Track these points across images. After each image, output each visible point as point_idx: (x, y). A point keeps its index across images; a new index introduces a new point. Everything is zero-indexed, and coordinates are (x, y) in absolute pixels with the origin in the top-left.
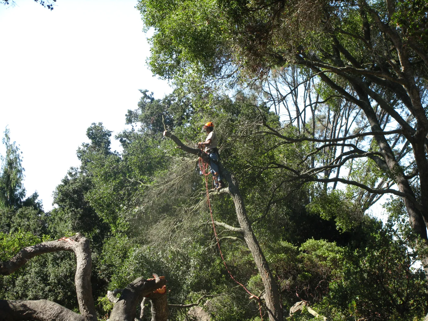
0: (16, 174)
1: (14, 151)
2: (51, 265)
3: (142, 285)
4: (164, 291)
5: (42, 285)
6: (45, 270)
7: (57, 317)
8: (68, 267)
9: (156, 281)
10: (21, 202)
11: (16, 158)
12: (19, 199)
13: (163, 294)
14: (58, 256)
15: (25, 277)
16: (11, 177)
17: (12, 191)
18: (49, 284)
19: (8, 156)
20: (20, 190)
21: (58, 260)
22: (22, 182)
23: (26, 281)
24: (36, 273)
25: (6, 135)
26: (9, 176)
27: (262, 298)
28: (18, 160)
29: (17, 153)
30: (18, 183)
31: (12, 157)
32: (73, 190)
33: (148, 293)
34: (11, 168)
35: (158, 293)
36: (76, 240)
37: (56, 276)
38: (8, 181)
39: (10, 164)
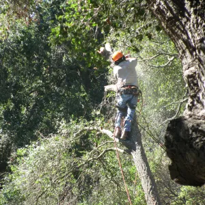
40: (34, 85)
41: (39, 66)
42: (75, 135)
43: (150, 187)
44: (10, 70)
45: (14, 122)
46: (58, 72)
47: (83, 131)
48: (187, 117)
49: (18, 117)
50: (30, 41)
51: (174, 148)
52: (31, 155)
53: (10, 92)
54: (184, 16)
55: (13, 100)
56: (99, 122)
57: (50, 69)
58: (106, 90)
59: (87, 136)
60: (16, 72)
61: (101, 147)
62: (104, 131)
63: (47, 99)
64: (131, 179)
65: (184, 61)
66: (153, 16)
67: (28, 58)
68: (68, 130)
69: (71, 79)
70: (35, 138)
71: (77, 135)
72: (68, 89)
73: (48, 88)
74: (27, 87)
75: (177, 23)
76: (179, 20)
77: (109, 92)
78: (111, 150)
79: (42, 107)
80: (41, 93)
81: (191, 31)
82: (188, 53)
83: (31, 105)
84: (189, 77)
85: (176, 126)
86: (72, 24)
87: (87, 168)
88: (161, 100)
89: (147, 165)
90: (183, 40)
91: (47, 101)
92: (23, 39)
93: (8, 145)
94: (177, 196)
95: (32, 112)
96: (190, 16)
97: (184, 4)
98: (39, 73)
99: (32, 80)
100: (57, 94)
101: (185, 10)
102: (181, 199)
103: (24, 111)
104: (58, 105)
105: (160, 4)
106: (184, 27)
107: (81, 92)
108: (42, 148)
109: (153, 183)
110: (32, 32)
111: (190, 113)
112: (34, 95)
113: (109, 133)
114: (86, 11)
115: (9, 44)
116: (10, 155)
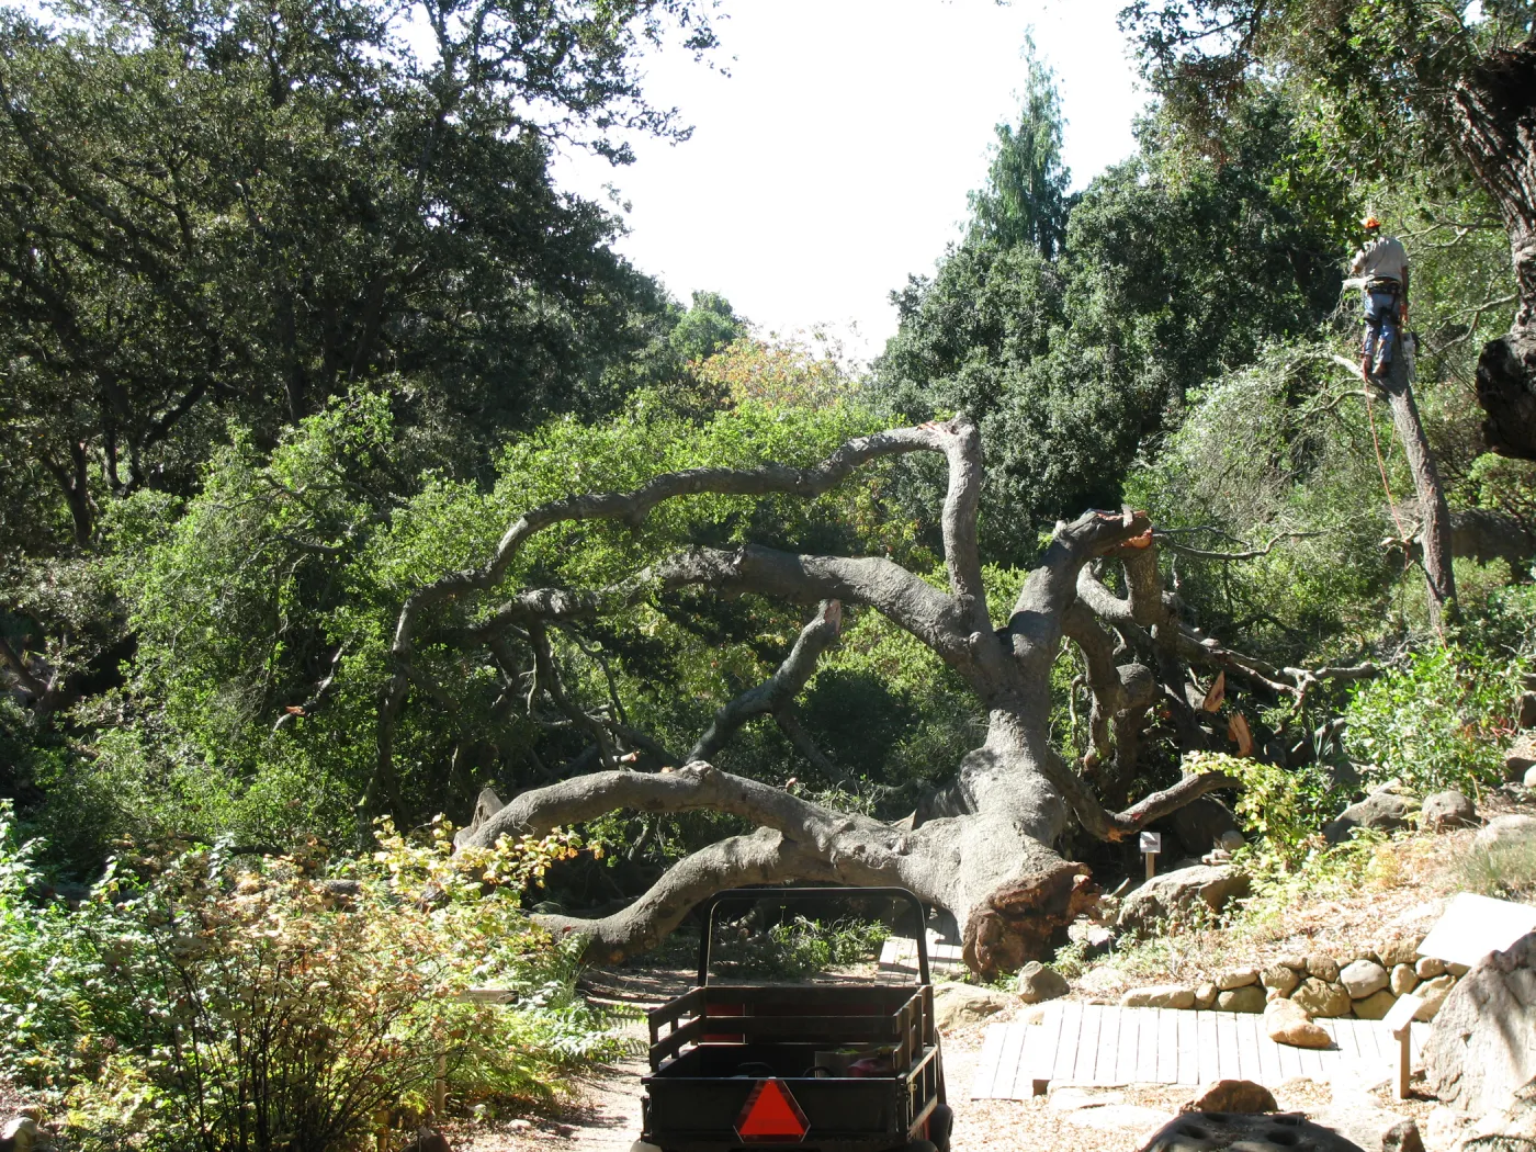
0: (1048, 134)
1: (1045, 79)
2: (1057, 392)
3: (1092, 530)
4: (1146, 543)
5: (1036, 438)
6: (1043, 403)
7: (898, 598)
8: (1094, 398)
9: (1125, 524)
10: (1060, 198)
11: (1049, 95)
12: (1054, 192)
13: (1145, 548)
14: (1075, 369)
15: (999, 417)
16: (1037, 139)
17: (1039, 174)
18: (1049, 436)
19: (1030, 87)
20: (1059, 172)
21: (1073, 379)
22: (1060, 152)
23: (1001, 425)
24: (1022, 408)
25: (1028, 38)
26: (1031, 138)
27: (1416, 540)
28: (1054, 100)
29: (1052, 82)
30: (1050, 154)
31: (1040, 91)
32: (1109, 221)
33: (1106, 548)
34: (1038, 117)
35: (1132, 547)
36: (953, 430)
37: (1064, 421)
38: (1030, 149)
39: (1036, 108)
40: (1209, 280)
41: (1219, 247)
42: (1287, 367)
43: (1422, 461)
44: (1167, 252)
45: (1175, 344)
46: (1252, 257)
47: (1302, 360)
48: (1518, 336)
49: (1181, 336)
50: (1204, 202)
51: (1493, 392)
52: (1211, 401)
53: (1167, 291)
54: (1515, 156)
55: (1173, 307)
56: (1331, 345)
57: (1238, 251)
58: (1344, 287)
59: (1309, 368)
60: (1178, 256)
61: (1335, 388)
62: (1338, 359)
63: (1231, 303)
64: (1388, 448)
65: (1515, 235)
66: (1458, 153)
67: (1200, 232)
68: (1276, 360)
69: (1275, 268)
70: (1216, 373)
71: (1293, 367)
72: (1270, 286)
73: (1234, 284)
74: (1198, 282)
75: (1503, 167)
76: (1505, 162)
77: (1349, 290)
78: (1352, 394)
79: (1224, 317)
80: (1220, 293)
81: (1527, 182)
82: (1521, 222)
83: (1204, 316)
84: (1522, 265)
85: (1497, 352)
86: (1310, 169)
87: (1308, 424)
88: (1440, 304)
89: (1417, 421)
90: (1514, 200)
91: (1232, 308)
92: (1191, 197)
93: (1164, 384)
94: (1465, 476)
95: (1206, 327)
96: (1526, 154)
97: (1516, 133)
98: (1219, 259)
99: (1207, 270)
100: (1251, 295)
101: (1517, 144)
102: (1471, 482)
103: (1192, 324)
104: (1252, 314)
105: (1471, 132)
106: (1515, 174)
107: (1293, 291)
108: (1231, 389)
109: (1428, 454)
110: (1207, 185)
111: (1521, 329)
112: (1209, 296)
113: (1350, 364)
114: (1336, 147)
115: (1166, 207)
116: (1165, 403)
